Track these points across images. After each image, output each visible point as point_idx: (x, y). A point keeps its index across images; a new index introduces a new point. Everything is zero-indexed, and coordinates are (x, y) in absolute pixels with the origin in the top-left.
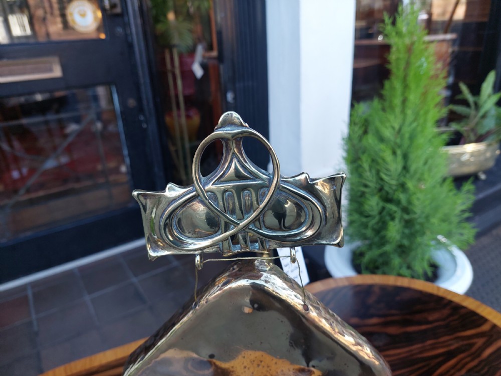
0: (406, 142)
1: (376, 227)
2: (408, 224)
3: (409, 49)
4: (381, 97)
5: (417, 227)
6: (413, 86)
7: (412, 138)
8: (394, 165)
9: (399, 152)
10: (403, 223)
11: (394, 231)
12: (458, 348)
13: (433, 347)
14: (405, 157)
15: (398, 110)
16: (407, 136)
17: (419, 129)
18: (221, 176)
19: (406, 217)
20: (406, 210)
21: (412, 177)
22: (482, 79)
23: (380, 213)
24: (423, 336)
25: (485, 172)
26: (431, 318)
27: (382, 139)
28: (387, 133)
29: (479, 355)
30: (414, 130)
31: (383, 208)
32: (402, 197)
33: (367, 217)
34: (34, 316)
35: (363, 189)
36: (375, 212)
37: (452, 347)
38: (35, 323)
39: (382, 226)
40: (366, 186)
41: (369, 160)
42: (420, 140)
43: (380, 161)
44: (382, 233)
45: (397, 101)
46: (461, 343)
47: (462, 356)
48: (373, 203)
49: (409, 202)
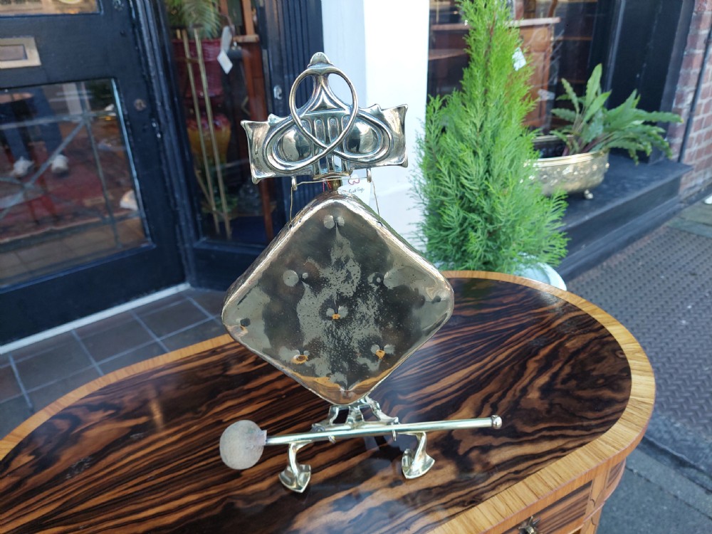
0: (489, 141)
1: (456, 241)
2: (492, 235)
3: (490, 31)
4: (460, 88)
5: (503, 238)
6: (494, 74)
7: (494, 136)
8: (476, 168)
9: (480, 152)
10: (486, 235)
11: (476, 243)
12: (529, 322)
13: (506, 323)
14: (488, 158)
15: (479, 103)
16: (489, 133)
17: (503, 124)
18: (312, 107)
19: (490, 227)
20: (489, 220)
21: (495, 181)
22: (588, 74)
23: (461, 225)
24: (497, 315)
25: (592, 190)
26: (505, 302)
27: (462, 139)
28: (468, 131)
29: (549, 326)
30: (498, 127)
31: (465, 219)
32: (485, 204)
33: (447, 229)
34: (24, 392)
35: (443, 198)
36: (455, 224)
37: (525, 321)
38: (27, 399)
39: (464, 238)
40: (445, 194)
41: (448, 163)
42: (504, 137)
43: (460, 164)
44: (464, 248)
45: (478, 92)
46: (533, 318)
47: (532, 327)
48: (453, 213)
49: (493, 209)
